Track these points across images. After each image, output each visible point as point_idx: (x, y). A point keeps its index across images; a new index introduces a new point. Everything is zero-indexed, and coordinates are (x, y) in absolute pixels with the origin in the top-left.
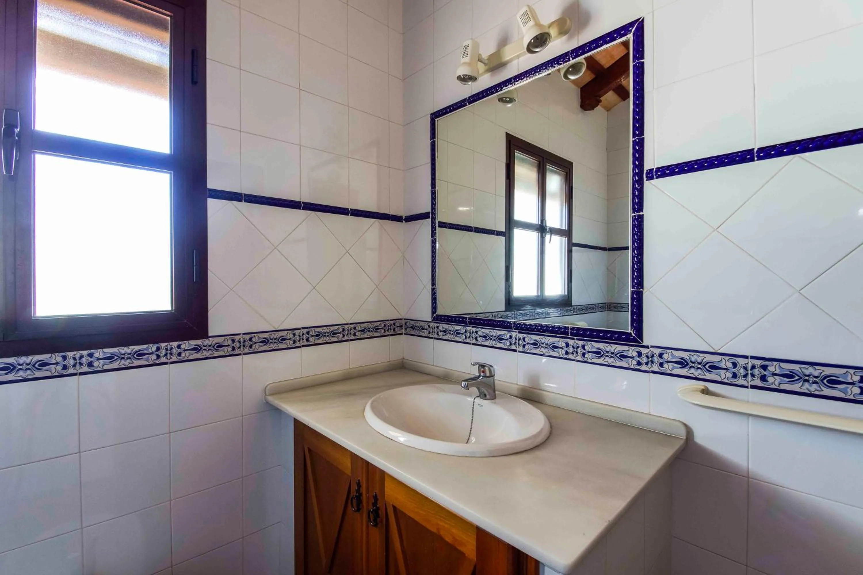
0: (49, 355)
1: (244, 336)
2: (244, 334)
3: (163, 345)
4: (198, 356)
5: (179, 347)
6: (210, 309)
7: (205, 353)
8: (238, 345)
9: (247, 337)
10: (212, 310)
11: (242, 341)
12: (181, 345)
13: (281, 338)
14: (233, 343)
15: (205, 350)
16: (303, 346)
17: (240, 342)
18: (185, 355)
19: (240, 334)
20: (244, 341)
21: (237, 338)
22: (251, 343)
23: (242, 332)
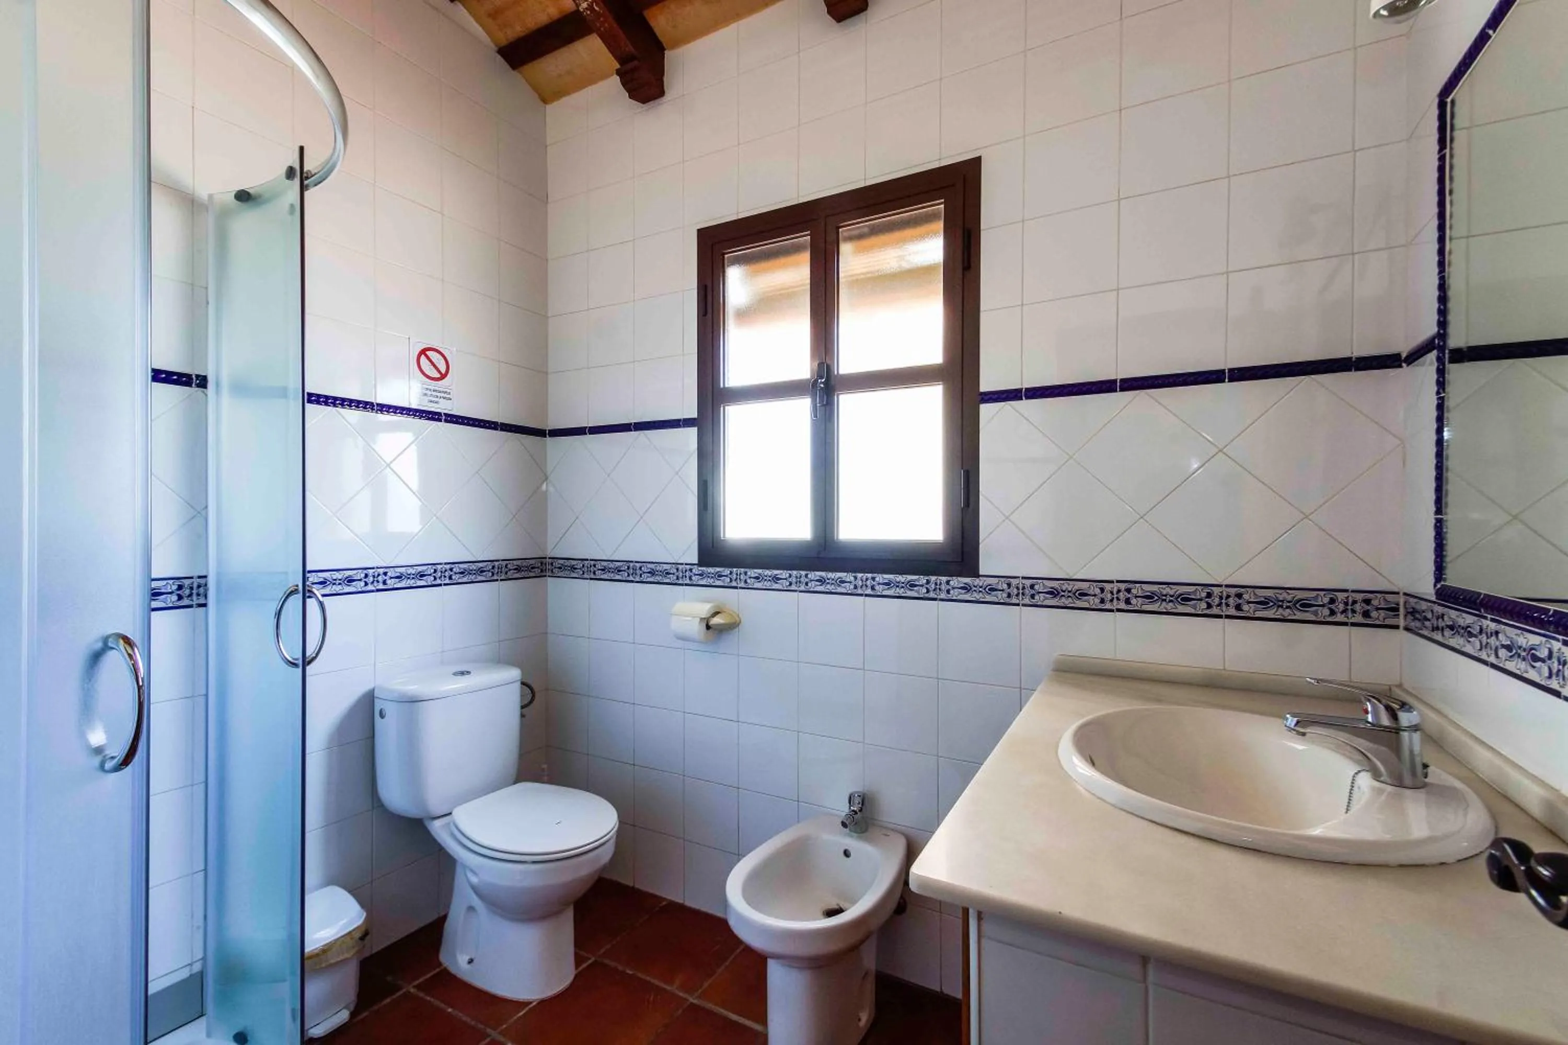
0: (845, 574)
1: (1024, 581)
2: (1024, 578)
3: (933, 578)
4: (967, 597)
5: (948, 582)
6: (983, 541)
7: (975, 594)
8: (1015, 591)
9: (1028, 583)
10: (985, 542)
11: (1021, 586)
12: (950, 581)
13: (1078, 592)
14: (1009, 588)
15: (975, 591)
16: (1119, 610)
17: (1018, 588)
18: (954, 594)
19: (1019, 577)
20: (1024, 588)
21: (1014, 582)
22: (1033, 592)
23: (1021, 575)
